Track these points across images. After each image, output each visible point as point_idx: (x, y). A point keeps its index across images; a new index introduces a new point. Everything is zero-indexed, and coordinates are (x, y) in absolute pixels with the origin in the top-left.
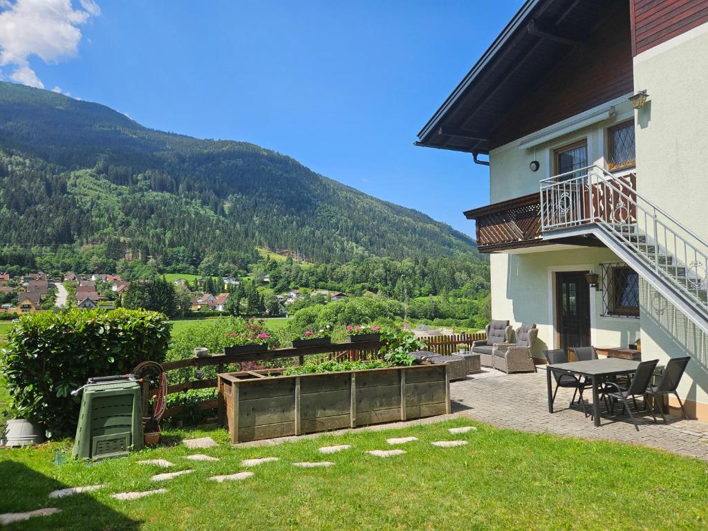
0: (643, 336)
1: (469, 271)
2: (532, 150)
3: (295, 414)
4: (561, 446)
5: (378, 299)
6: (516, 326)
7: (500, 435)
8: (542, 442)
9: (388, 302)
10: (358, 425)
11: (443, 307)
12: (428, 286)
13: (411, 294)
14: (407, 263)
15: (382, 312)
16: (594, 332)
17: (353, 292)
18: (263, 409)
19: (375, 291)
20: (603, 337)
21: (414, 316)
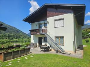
0: (48, 44)
1: (22, 36)
2: (36, 24)
3: (12, 56)
4: (43, 55)
5: (7, 40)
6: (34, 43)
7: (37, 55)
8: (41, 55)
9: (9, 40)
10: (20, 56)
11: (18, 41)
12: (16, 38)
13: (13, 39)
14: (12, 34)
15: (8, 42)
16: (42, 43)
17: (2, 39)
18: (7, 57)
19: (7, 38)
20: (43, 44)
21: (13, 42)
